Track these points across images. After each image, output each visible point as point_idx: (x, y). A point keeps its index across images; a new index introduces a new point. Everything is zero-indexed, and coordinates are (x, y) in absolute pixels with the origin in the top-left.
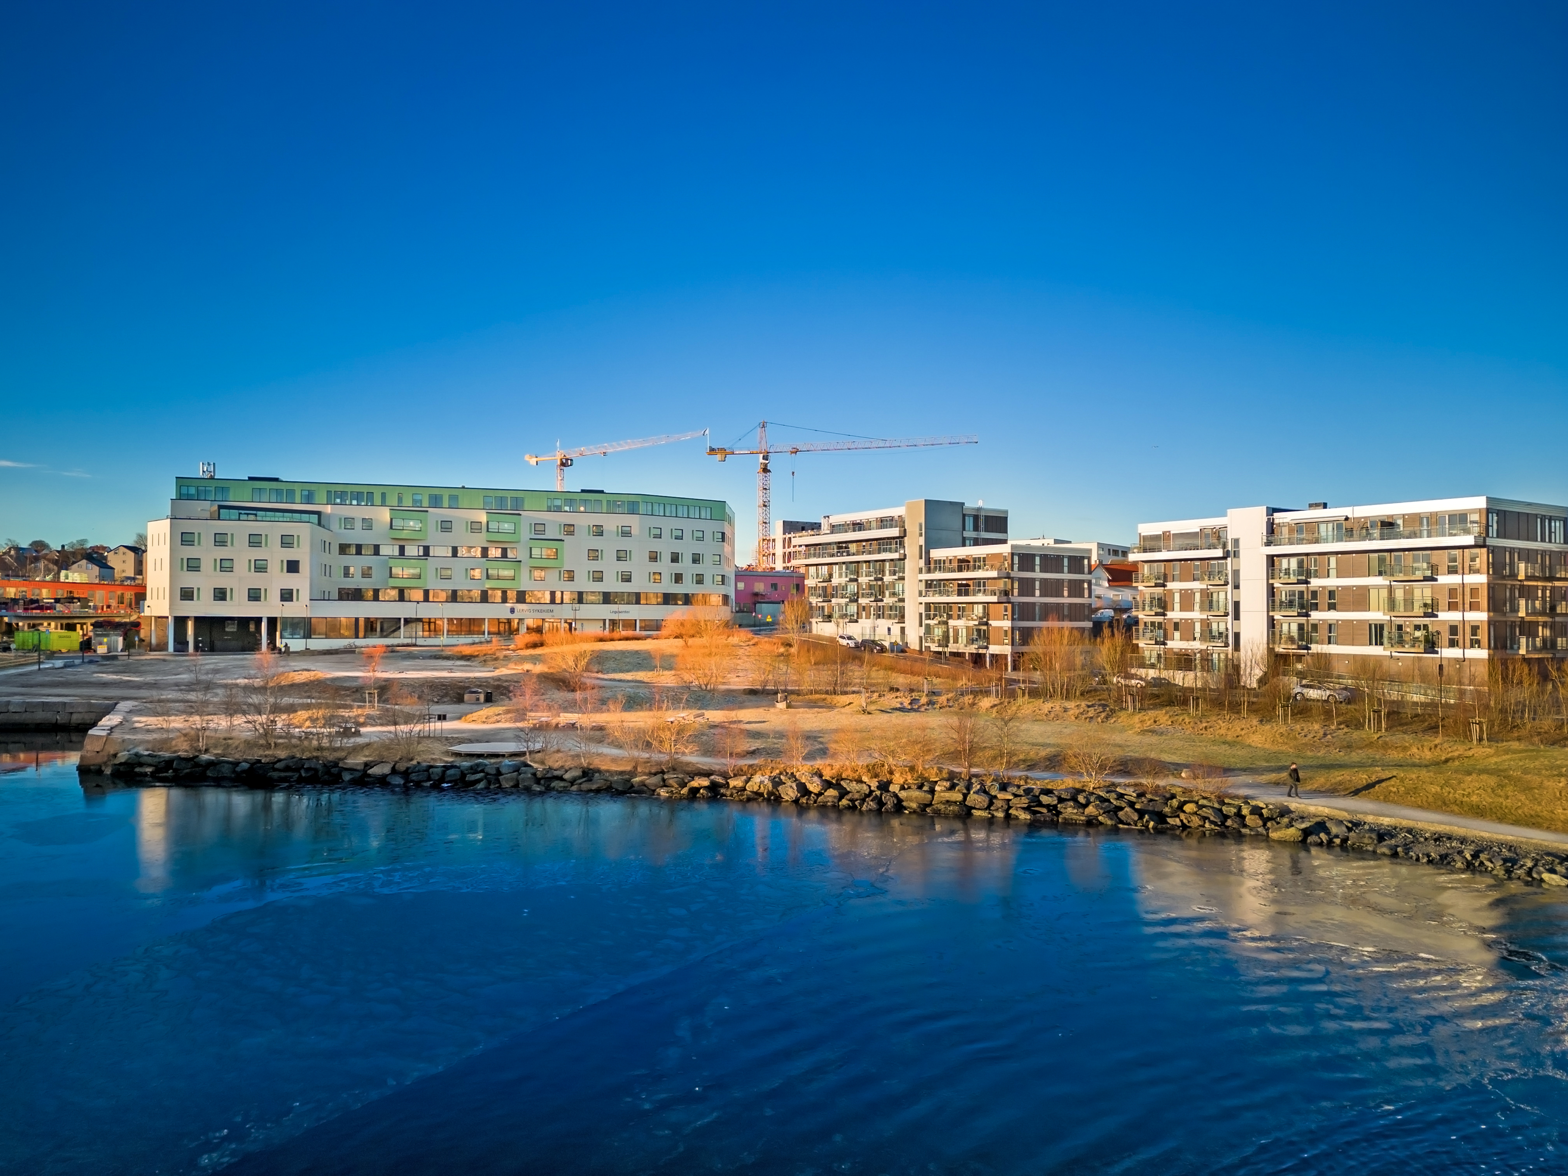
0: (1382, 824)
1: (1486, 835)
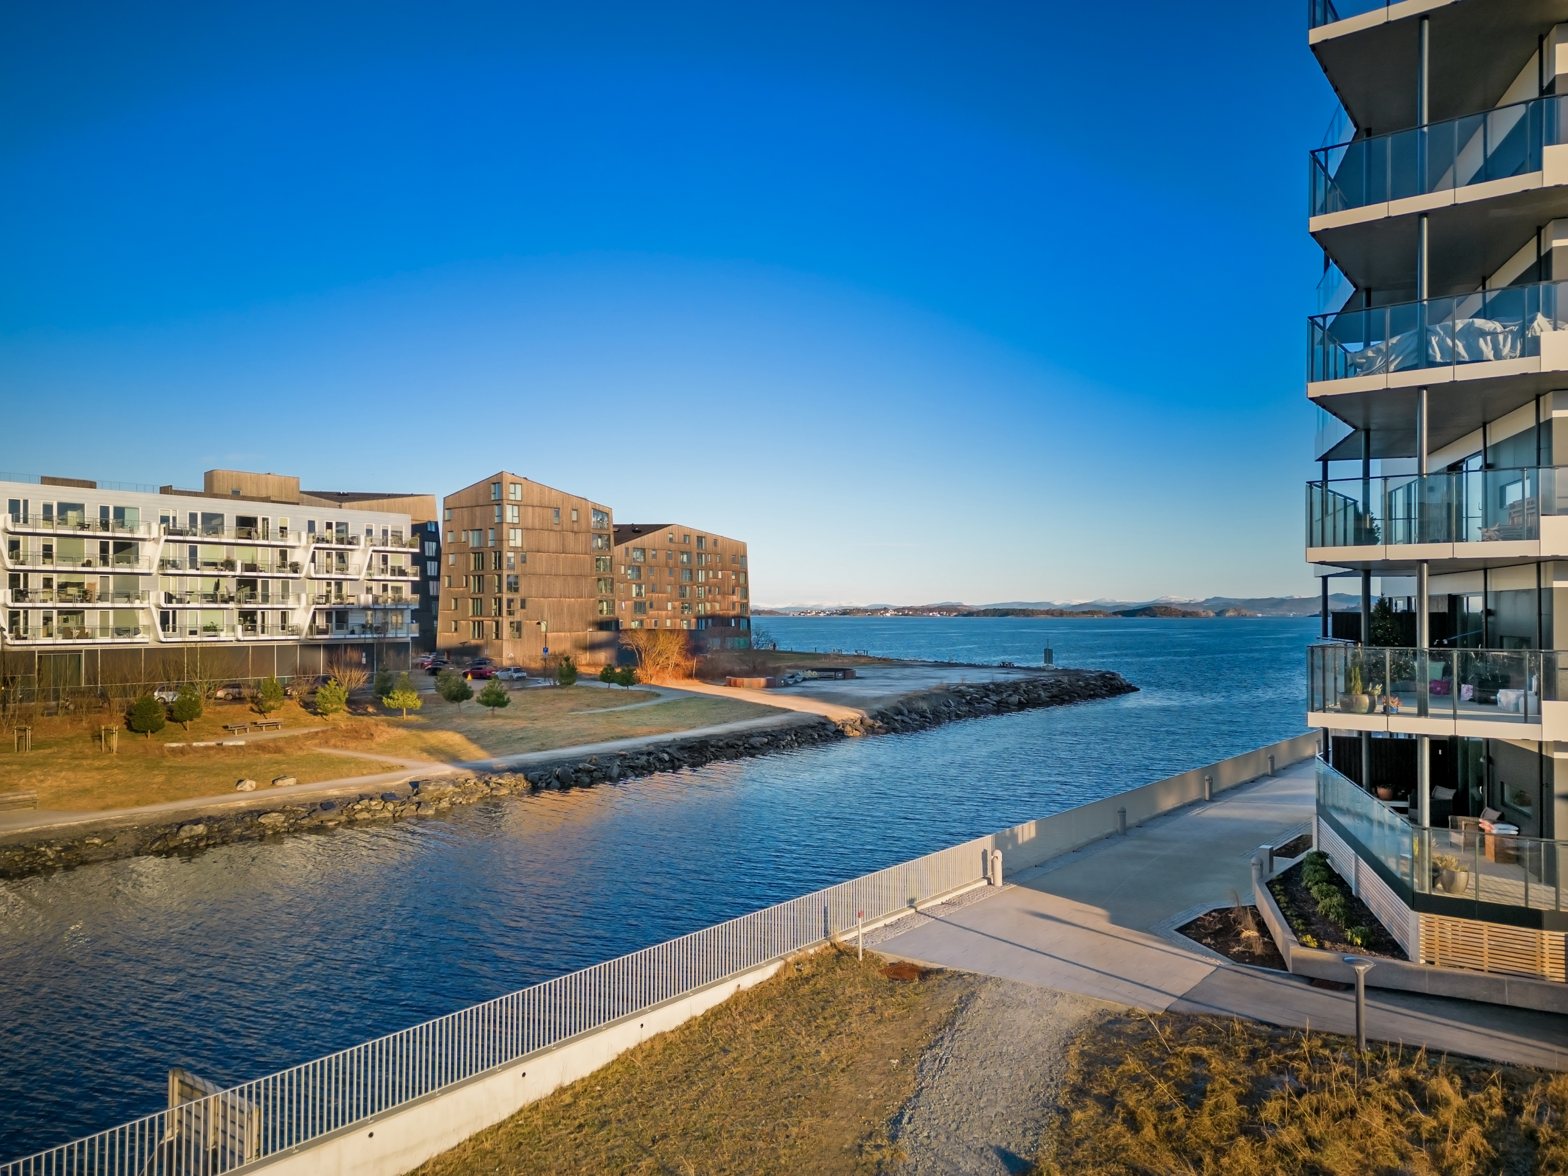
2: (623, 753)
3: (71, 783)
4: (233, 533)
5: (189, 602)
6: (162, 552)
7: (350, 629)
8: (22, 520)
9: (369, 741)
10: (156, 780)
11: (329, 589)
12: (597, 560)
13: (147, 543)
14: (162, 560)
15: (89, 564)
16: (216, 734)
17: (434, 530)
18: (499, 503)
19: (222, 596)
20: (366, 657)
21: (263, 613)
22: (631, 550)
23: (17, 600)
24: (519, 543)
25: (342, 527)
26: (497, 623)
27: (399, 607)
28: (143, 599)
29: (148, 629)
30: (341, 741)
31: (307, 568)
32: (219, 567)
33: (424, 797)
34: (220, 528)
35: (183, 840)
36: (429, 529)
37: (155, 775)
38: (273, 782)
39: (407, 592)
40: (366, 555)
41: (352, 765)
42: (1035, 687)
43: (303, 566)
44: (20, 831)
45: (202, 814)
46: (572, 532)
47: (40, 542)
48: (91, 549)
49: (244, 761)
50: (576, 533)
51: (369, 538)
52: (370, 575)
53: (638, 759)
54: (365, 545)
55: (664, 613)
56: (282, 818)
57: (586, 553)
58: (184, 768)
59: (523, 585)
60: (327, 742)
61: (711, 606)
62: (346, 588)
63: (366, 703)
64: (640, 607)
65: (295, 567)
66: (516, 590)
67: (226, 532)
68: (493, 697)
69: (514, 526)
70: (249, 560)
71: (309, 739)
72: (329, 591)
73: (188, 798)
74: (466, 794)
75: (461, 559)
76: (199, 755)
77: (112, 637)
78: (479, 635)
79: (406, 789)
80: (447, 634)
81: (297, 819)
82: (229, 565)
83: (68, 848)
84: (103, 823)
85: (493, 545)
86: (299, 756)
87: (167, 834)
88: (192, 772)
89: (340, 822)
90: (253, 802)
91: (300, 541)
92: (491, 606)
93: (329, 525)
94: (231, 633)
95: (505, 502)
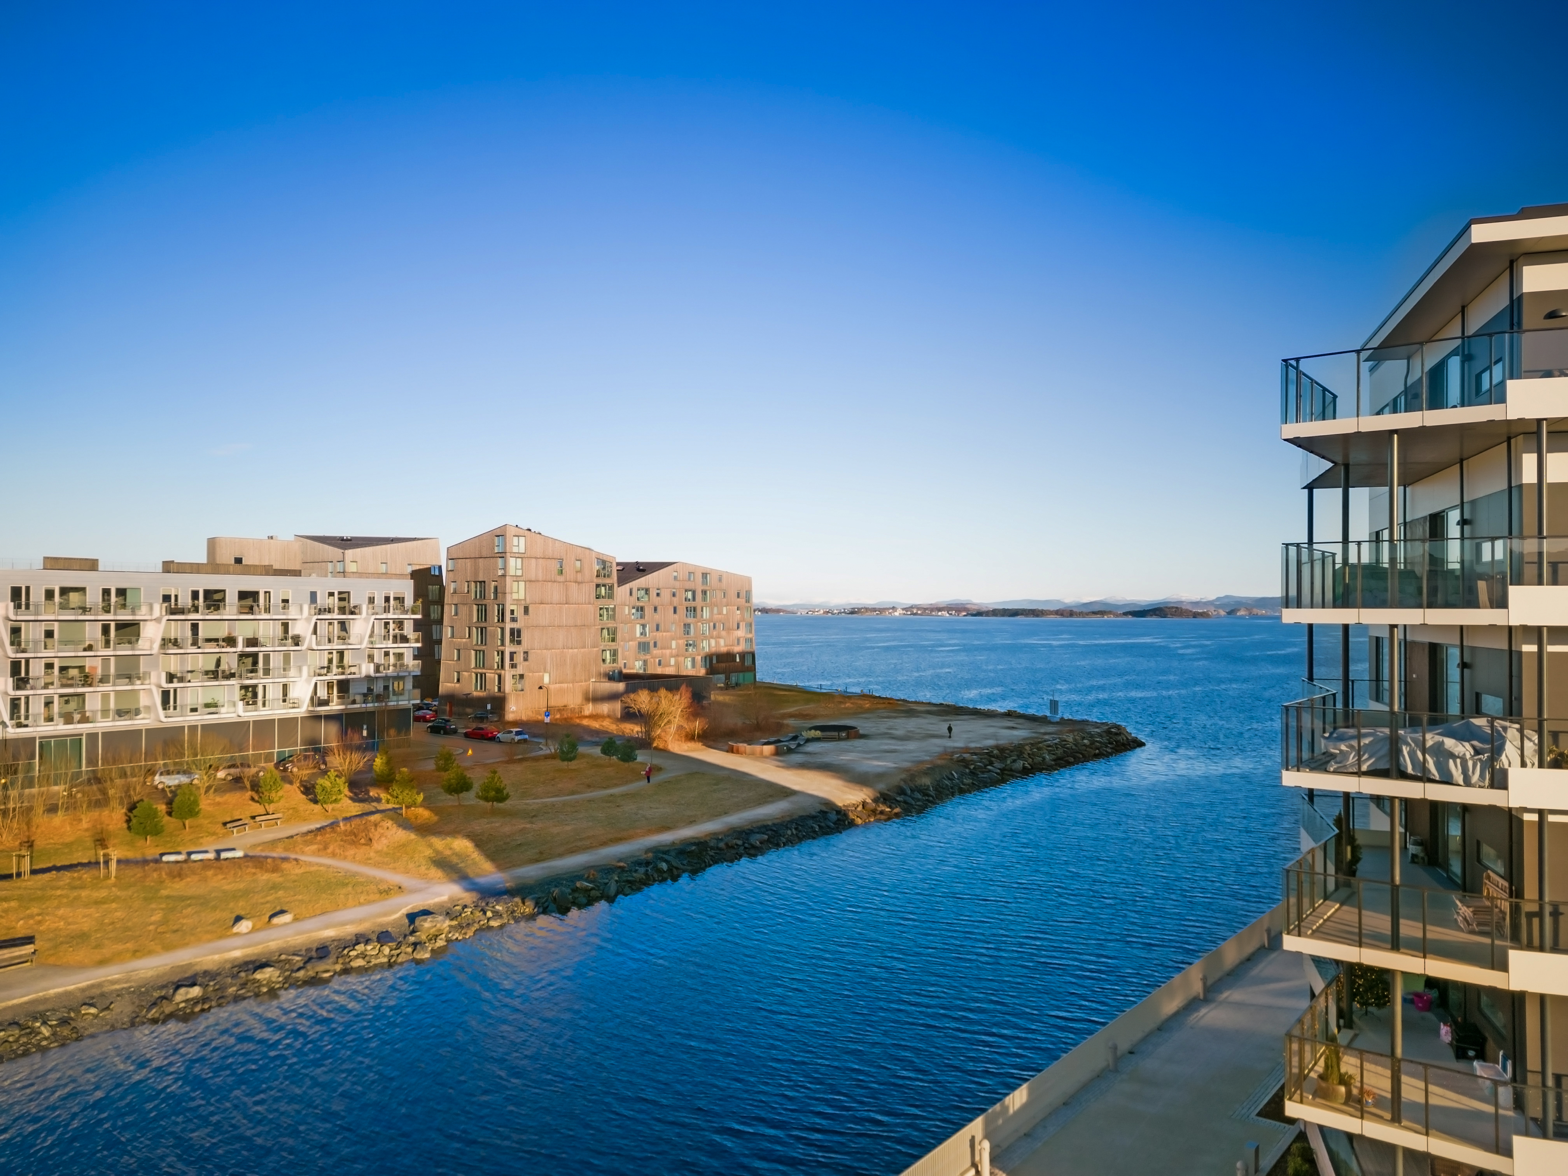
2: (622, 864)
3: (69, 924)
4: (235, 609)
5: (189, 681)
6: (164, 632)
7: (351, 698)
8: (23, 607)
9: (368, 847)
10: (153, 918)
11: (330, 656)
12: (601, 609)
13: (148, 623)
14: (163, 639)
15: (90, 648)
16: (214, 834)
17: (437, 573)
18: (503, 555)
19: (223, 672)
20: (367, 729)
21: (265, 687)
22: (635, 591)
23: (18, 687)
24: (522, 596)
25: (344, 597)
26: (500, 676)
27: (401, 674)
28: (145, 679)
29: (148, 708)
30: (340, 846)
31: (309, 640)
32: (221, 643)
33: (419, 936)
34: (221, 604)
35: (178, 1004)
36: (433, 573)
37: (154, 910)
38: (272, 916)
39: (409, 660)
40: (368, 623)
41: (350, 888)
42: (1039, 749)
43: (305, 638)
44: (15, 1002)
45: (198, 968)
46: (576, 582)
47: (43, 627)
48: (93, 632)
49: (242, 886)
50: (579, 583)
51: (371, 606)
52: (372, 643)
53: (636, 871)
54: (367, 614)
55: (668, 652)
56: (278, 973)
57: (590, 603)
58: (182, 899)
59: (525, 637)
60: (326, 848)
61: (716, 642)
62: (348, 659)
63: (367, 785)
64: (644, 647)
65: (297, 640)
66: (519, 643)
67: (227, 608)
68: (492, 794)
69: (517, 579)
70: (250, 635)
71: (307, 843)
72: (330, 661)
73: (185, 945)
74: (462, 928)
75: (463, 610)
76: (196, 878)
77: (113, 720)
78: (481, 688)
79: (402, 925)
80: (449, 684)
81: (293, 971)
82: (231, 641)
83: (64, 1022)
84: (99, 985)
85: (496, 598)
86: (297, 875)
87: (164, 998)
88: (189, 905)
89: (335, 973)
90: (249, 951)
91: (302, 614)
92: (494, 659)
93: (331, 594)
94: (232, 709)
95: (508, 555)
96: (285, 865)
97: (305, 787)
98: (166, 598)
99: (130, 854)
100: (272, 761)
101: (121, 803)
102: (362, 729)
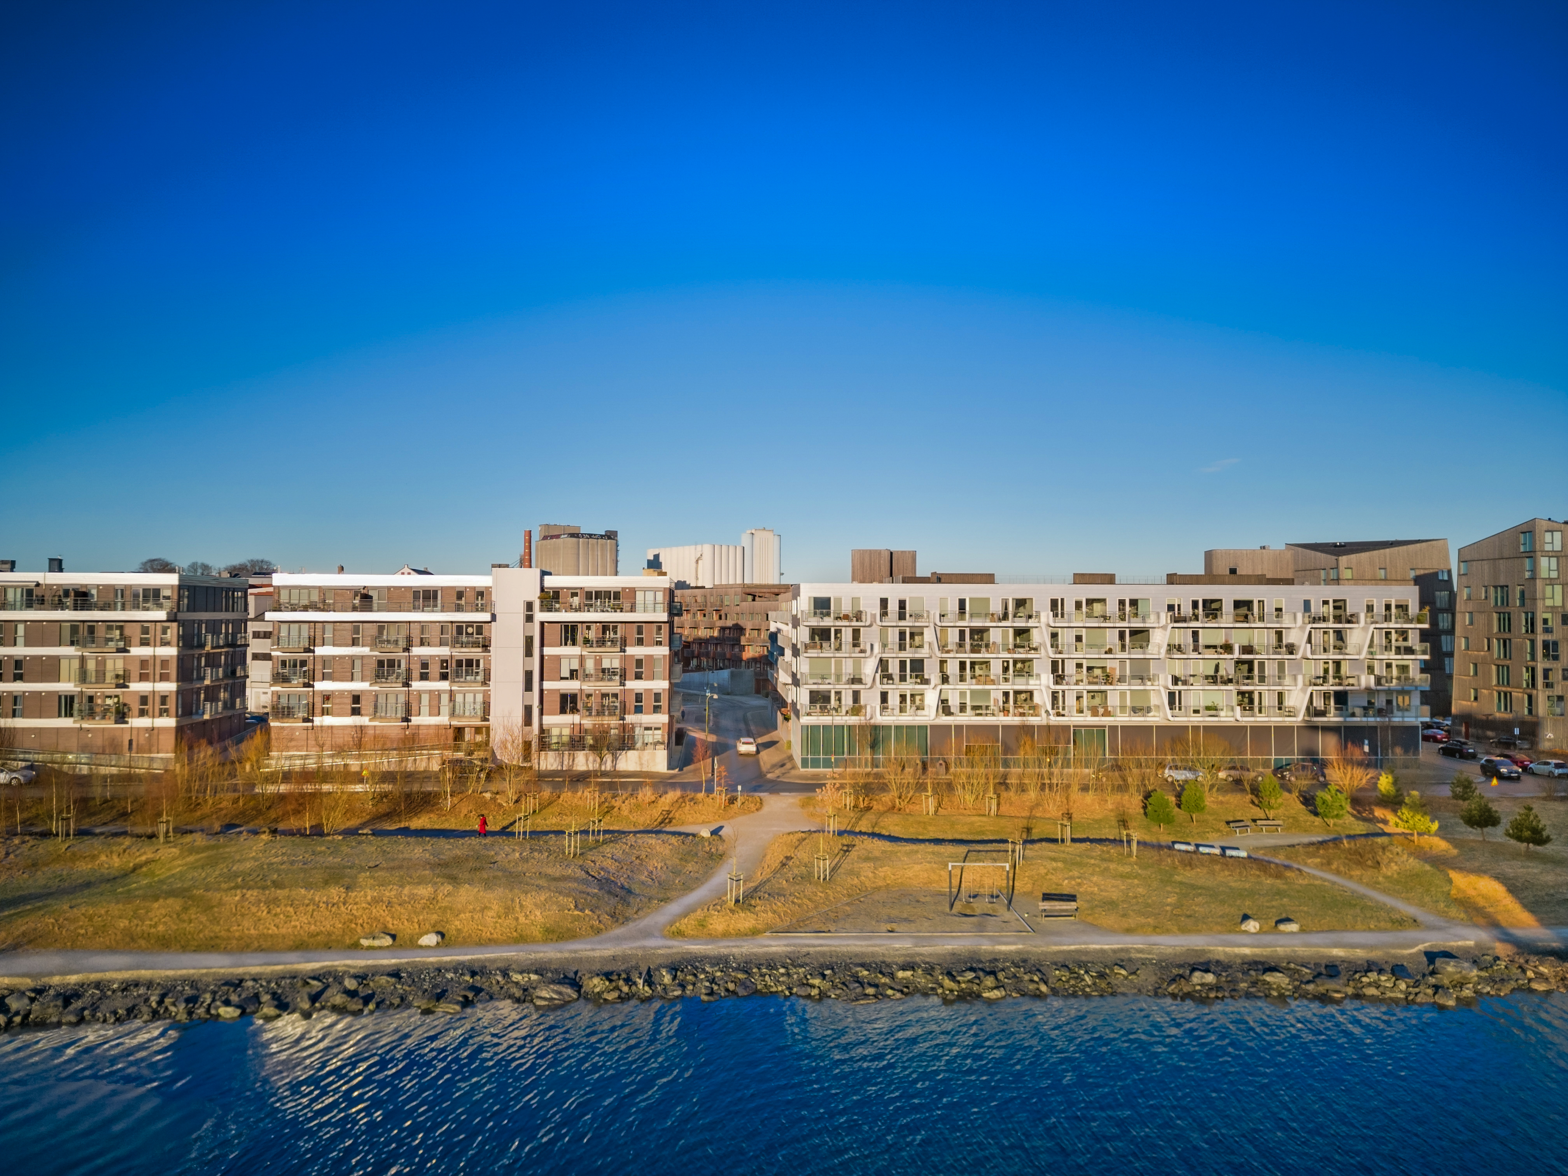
0: (68, 984)
1: (170, 973)
3: (1102, 891)
4: (1231, 618)
5: (1192, 685)
6: (1169, 638)
7: (1350, 711)
8: (1060, 615)
9: (1375, 871)
10: (1169, 900)
11: (1327, 666)
13: (1156, 630)
14: (1169, 645)
15: (1110, 651)
16: (1219, 831)
17: (1446, 578)
18: (1531, 555)
19: (1222, 677)
20: (1369, 745)
21: (1260, 694)
23: (1057, 683)
24: (1558, 603)
25: (1340, 605)
26: (1530, 697)
27: (1406, 688)
28: (1154, 680)
29: (1157, 707)
30: (1345, 865)
31: (1304, 649)
32: (1219, 650)
33: (1442, 979)
34: (1219, 613)
35: (1194, 985)
36: (1440, 578)
37: (1169, 892)
38: (1278, 922)
39: (1415, 673)
40: (1367, 632)
41: (1358, 911)
43: (1299, 647)
44: (1065, 948)
45: (1211, 956)
47: (1074, 632)
48: (1112, 638)
49: (1247, 886)
51: (1369, 615)
52: (1372, 653)
54: (1366, 623)
56: (1287, 980)
58: (1193, 887)
59: (1564, 652)
60: (1329, 863)
62: (1345, 669)
63: (1370, 804)
65: (1291, 649)
66: (1556, 659)
67: (1224, 616)
68: (1527, 834)
69: (1551, 582)
70: (1246, 643)
71: (1310, 855)
72: (1326, 671)
73: (1198, 932)
74: (1496, 982)
75: (1480, 619)
76: (1205, 870)
77: (1130, 716)
78: (1506, 709)
79: (1420, 963)
80: (1464, 703)
81: (1302, 982)
82: (1227, 648)
83: (1102, 976)
84: (1127, 950)
85: (1523, 604)
86: (1301, 885)
87: (1181, 976)
88: (1200, 895)
89: (1347, 995)
90: (1257, 951)
91: (1295, 622)
92: (1522, 675)
93: (1326, 603)
94: (1230, 714)
95: (1539, 554)
96: (1288, 874)
97: (1304, 797)
98: (1171, 608)
99: (1147, 838)
100: (1269, 767)
101: (1138, 791)
102: (1363, 743)
